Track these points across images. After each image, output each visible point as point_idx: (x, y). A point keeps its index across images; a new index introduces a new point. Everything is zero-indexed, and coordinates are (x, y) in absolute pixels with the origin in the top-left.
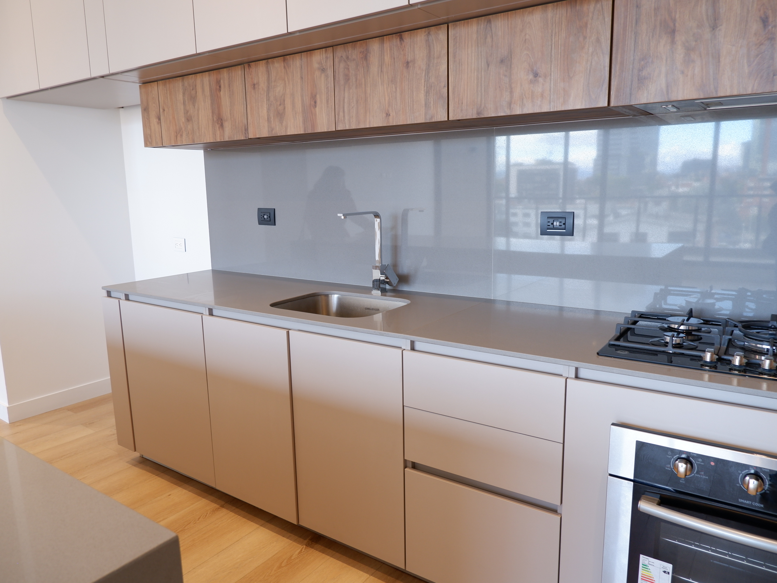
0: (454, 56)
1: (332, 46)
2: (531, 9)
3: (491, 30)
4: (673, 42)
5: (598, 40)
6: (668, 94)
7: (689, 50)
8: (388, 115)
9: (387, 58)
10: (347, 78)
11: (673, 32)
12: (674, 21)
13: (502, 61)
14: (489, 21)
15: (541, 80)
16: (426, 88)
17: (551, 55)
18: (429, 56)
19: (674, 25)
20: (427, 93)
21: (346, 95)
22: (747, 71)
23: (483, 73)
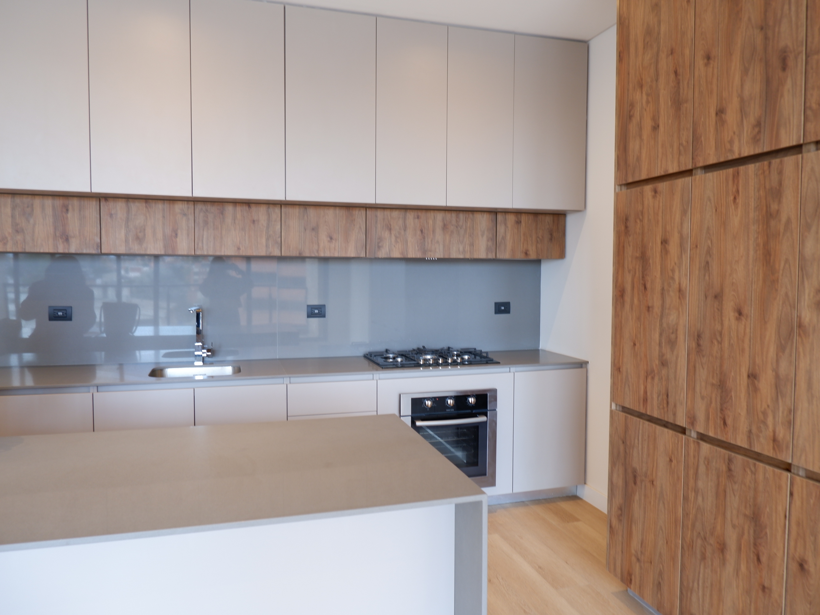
0: (285, 222)
1: (194, 201)
2: (328, 207)
3: (307, 213)
4: (391, 233)
5: (360, 227)
6: (390, 255)
7: (396, 237)
8: (239, 249)
9: (239, 216)
10: (206, 223)
11: (390, 230)
12: (391, 225)
13: (313, 229)
14: (306, 208)
15: (334, 241)
16: (266, 236)
17: (339, 230)
18: (269, 219)
19: (391, 227)
20: (267, 239)
21: (205, 233)
22: (417, 249)
23: (302, 233)
